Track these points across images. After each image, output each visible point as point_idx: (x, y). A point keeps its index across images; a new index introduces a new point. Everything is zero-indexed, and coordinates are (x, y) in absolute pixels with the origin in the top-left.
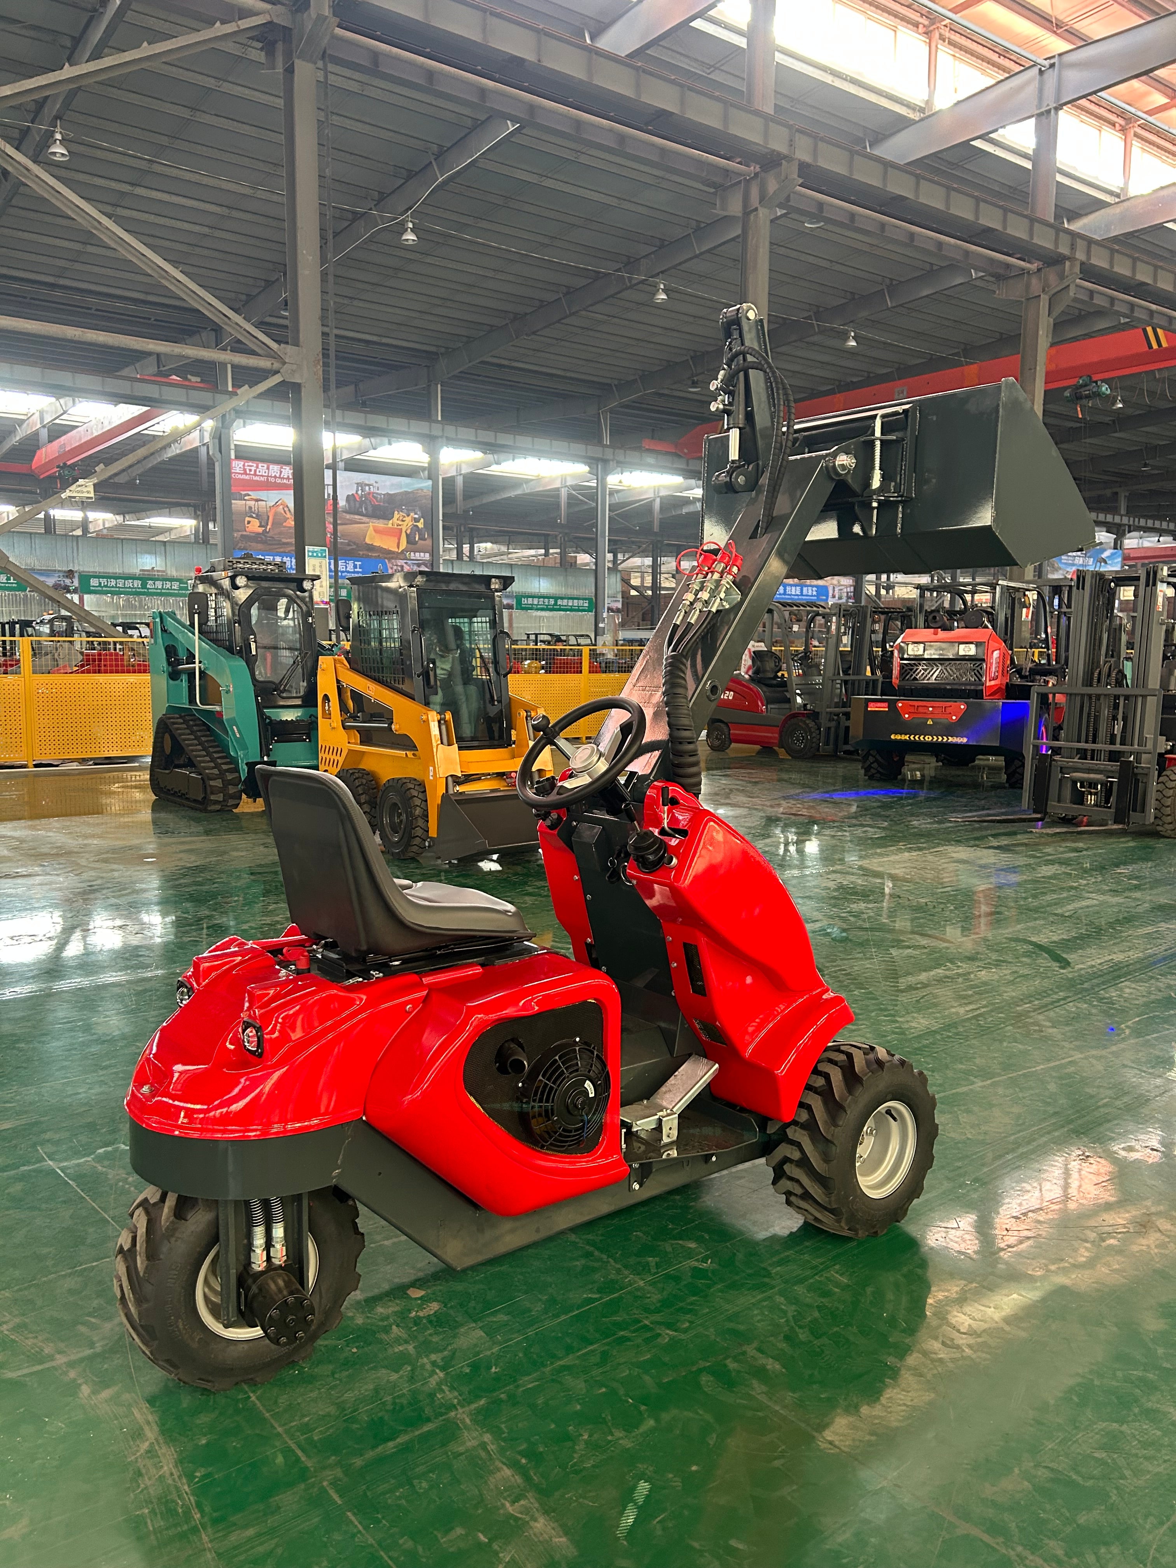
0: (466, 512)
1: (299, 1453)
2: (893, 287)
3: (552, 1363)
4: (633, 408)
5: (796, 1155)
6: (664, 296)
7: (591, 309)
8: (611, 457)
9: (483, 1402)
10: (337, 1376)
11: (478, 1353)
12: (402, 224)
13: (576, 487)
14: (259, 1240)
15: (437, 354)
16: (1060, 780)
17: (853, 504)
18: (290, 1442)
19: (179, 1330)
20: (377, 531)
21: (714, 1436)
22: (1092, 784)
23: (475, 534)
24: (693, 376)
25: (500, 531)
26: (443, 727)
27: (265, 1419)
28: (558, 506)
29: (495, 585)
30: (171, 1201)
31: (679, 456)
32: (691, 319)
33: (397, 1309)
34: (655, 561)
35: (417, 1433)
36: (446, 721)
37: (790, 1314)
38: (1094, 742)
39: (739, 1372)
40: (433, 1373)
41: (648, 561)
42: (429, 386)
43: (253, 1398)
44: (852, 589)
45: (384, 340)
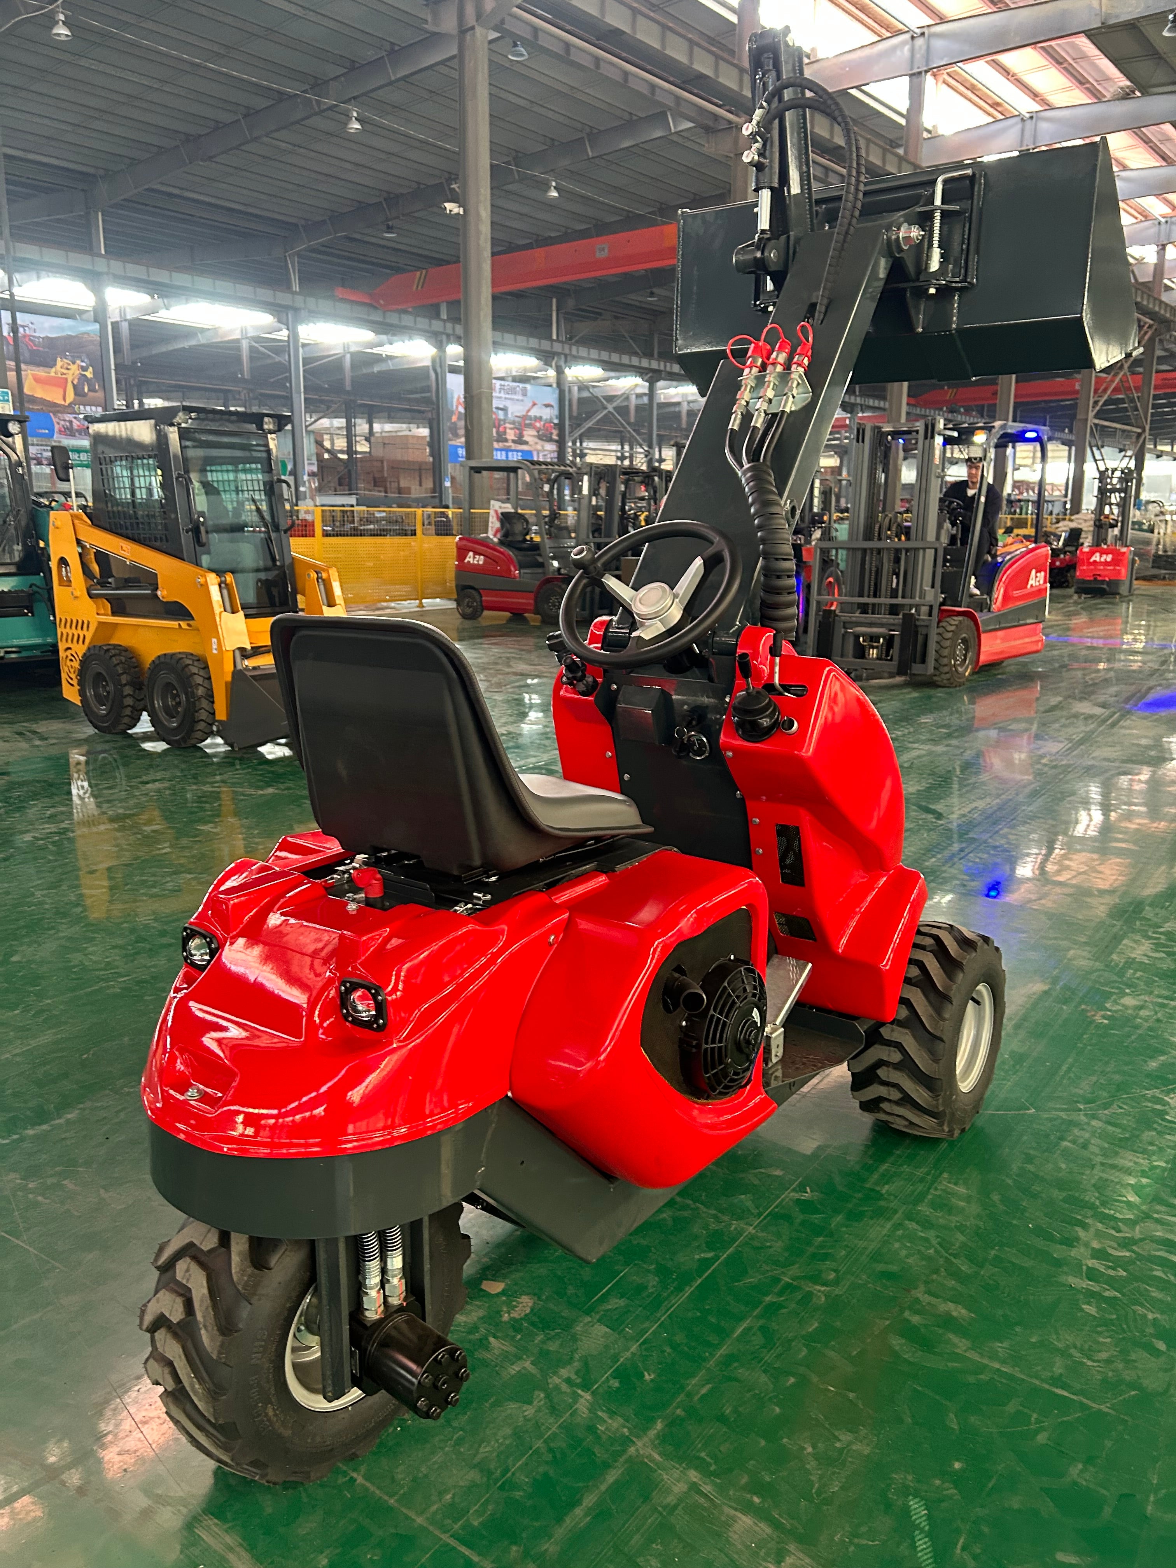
0: (134, 363)
1: (463, 1549)
2: (594, 136)
3: (712, 1355)
4: (320, 252)
5: (896, 1057)
6: (357, 126)
7: (275, 135)
8: (302, 306)
9: (659, 1425)
10: (455, 1424)
11: (615, 1358)
12: (53, 12)
13: (257, 339)
14: (373, 1279)
15: (94, 176)
16: (844, 635)
17: (905, 290)
18: (445, 1537)
19: (269, 1420)
20: (37, 380)
21: (952, 1415)
22: (874, 638)
23: (144, 388)
24: (388, 220)
25: (176, 386)
26: (225, 592)
27: (390, 1509)
28: (238, 359)
29: (268, 424)
30: (239, 1245)
31: (375, 308)
32: (383, 156)
33: (481, 1313)
34: (348, 423)
35: (603, 1488)
36: (227, 585)
37: (934, 1242)
38: (875, 596)
39: (926, 1326)
40: (576, 1397)
41: (341, 422)
42: (88, 213)
43: (360, 1480)
44: (556, 455)
45: (31, 156)
